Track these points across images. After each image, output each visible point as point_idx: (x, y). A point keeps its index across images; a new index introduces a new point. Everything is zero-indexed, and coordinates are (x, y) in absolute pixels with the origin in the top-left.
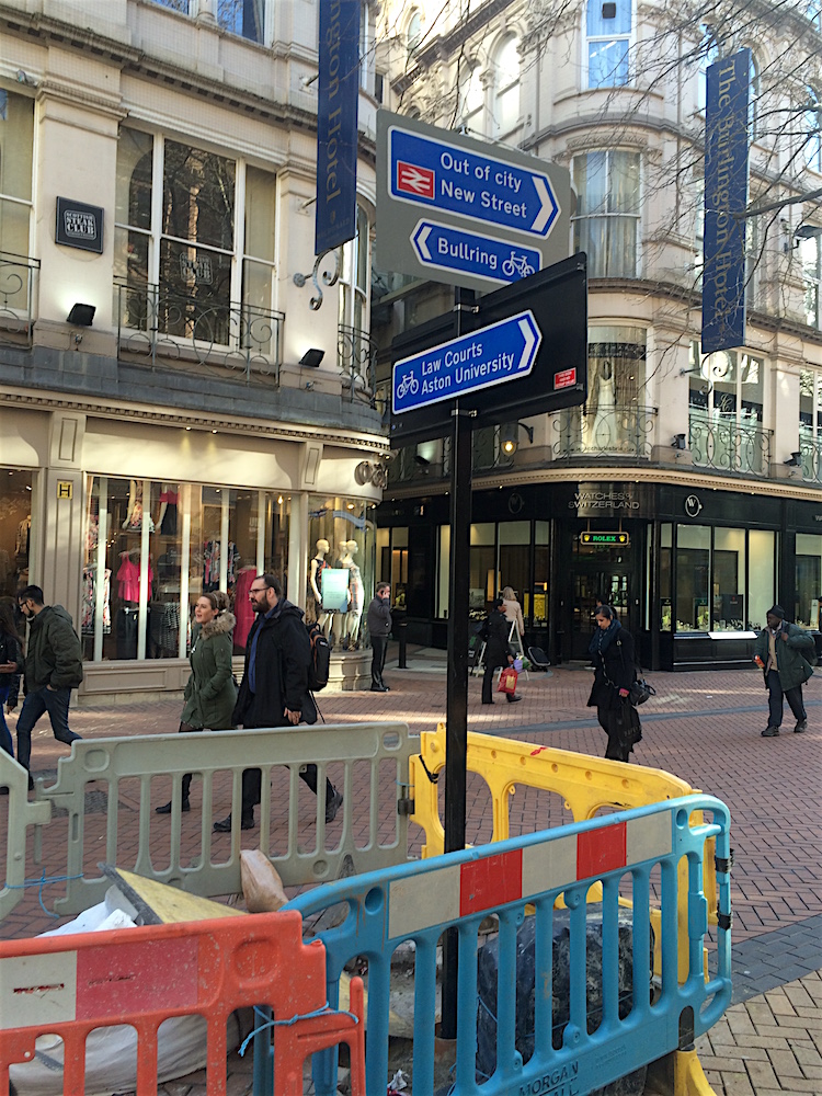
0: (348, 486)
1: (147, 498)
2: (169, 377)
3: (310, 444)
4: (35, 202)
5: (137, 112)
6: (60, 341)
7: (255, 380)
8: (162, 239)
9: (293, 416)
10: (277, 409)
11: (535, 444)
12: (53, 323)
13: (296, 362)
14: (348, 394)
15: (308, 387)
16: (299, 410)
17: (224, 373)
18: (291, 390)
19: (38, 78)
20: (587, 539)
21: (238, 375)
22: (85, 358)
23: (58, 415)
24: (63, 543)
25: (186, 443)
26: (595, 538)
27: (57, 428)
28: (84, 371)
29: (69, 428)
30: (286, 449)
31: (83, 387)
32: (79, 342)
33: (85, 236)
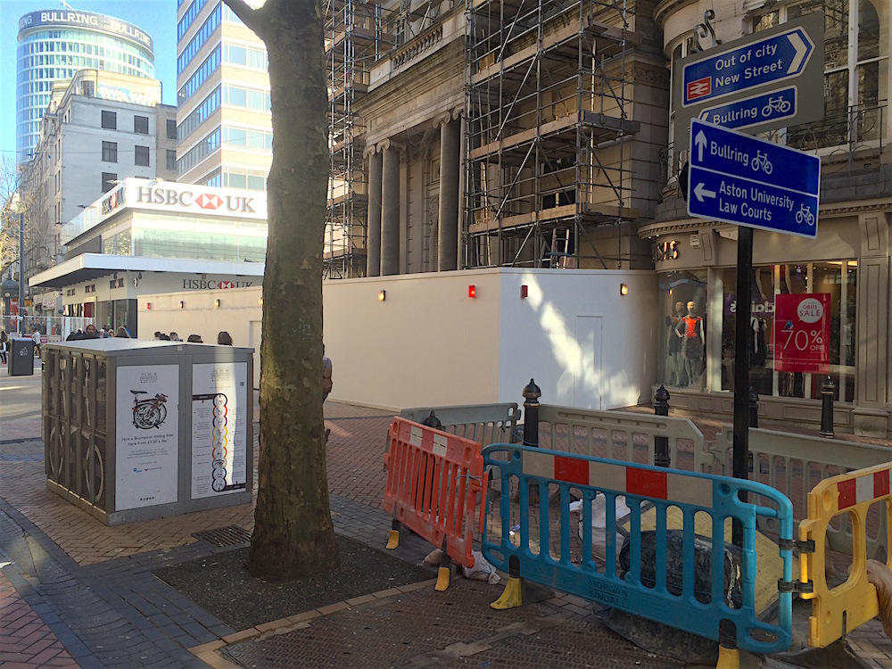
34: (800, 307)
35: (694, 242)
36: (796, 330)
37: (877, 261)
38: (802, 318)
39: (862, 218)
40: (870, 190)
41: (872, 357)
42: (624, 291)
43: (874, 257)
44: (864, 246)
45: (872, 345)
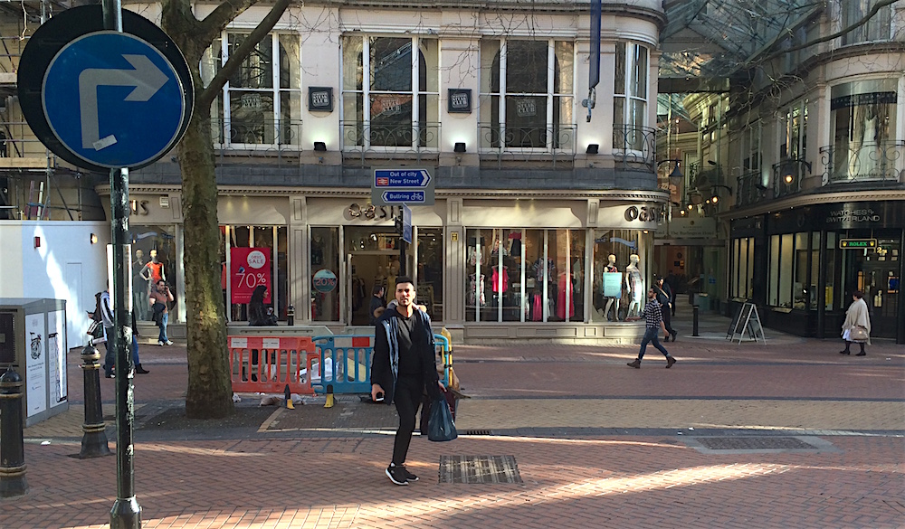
0: (621, 223)
1: (501, 237)
2: (508, 172)
3: (591, 200)
4: (440, 92)
5: (488, 31)
6: (450, 162)
7: (560, 166)
8: (506, 96)
9: (582, 184)
10: (572, 181)
11: (813, 174)
12: (448, 153)
13: (585, 152)
14: (621, 166)
15: (591, 167)
16: (584, 180)
17: (540, 165)
18: (580, 169)
19: (437, 30)
20: (845, 245)
21: (549, 165)
22: (463, 168)
23: (449, 200)
24: (454, 264)
25: (532, 208)
26: (851, 244)
27: (449, 206)
28: (463, 175)
29: (455, 206)
30: (578, 205)
31: (463, 184)
32: (460, 161)
33: (462, 106)
34: (249, 257)
35: (164, 203)
36: (246, 273)
37: (301, 228)
38: (251, 265)
39: (292, 199)
40: (294, 180)
41: (299, 292)
42: (95, 239)
43: (299, 225)
44: (292, 217)
45: (299, 283)
